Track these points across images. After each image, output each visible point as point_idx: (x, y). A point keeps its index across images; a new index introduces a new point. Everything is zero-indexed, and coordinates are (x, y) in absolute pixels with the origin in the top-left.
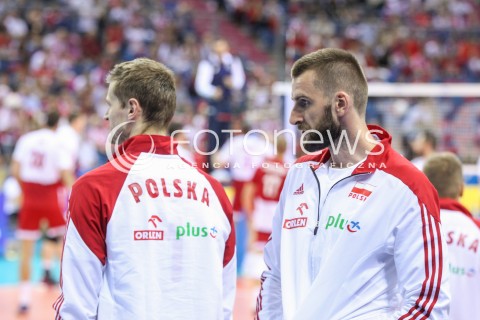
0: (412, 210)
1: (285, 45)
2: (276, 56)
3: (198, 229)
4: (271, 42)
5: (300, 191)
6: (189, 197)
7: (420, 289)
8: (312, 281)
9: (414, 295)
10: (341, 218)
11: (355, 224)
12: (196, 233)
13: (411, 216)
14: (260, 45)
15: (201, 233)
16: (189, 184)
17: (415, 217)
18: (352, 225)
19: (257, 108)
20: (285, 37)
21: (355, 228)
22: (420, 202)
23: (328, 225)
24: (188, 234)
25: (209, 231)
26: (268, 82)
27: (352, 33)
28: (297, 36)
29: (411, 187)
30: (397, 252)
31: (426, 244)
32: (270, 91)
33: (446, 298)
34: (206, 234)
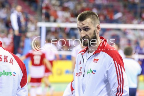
0: (111, 63)
1: (42, 8)
2: (38, 12)
3: (8, 72)
4: (36, 8)
5: (80, 63)
6: (5, 61)
7: (117, 90)
8: (83, 93)
9: (115, 92)
10: (91, 70)
11: (95, 71)
12: (7, 74)
13: (111, 65)
14: (32, 9)
15: (9, 74)
16: (5, 56)
17: (113, 65)
18: (93, 71)
19: (31, 31)
20: (42, 6)
21: (95, 72)
22: (114, 60)
23: (88, 73)
24: (4, 75)
25: (12, 73)
26: (35, 22)
27: (66, 5)
28: (46, 5)
29: (111, 56)
30: (109, 78)
31: (117, 74)
32: (36, 25)
33: (126, 92)
34: (11, 75)
